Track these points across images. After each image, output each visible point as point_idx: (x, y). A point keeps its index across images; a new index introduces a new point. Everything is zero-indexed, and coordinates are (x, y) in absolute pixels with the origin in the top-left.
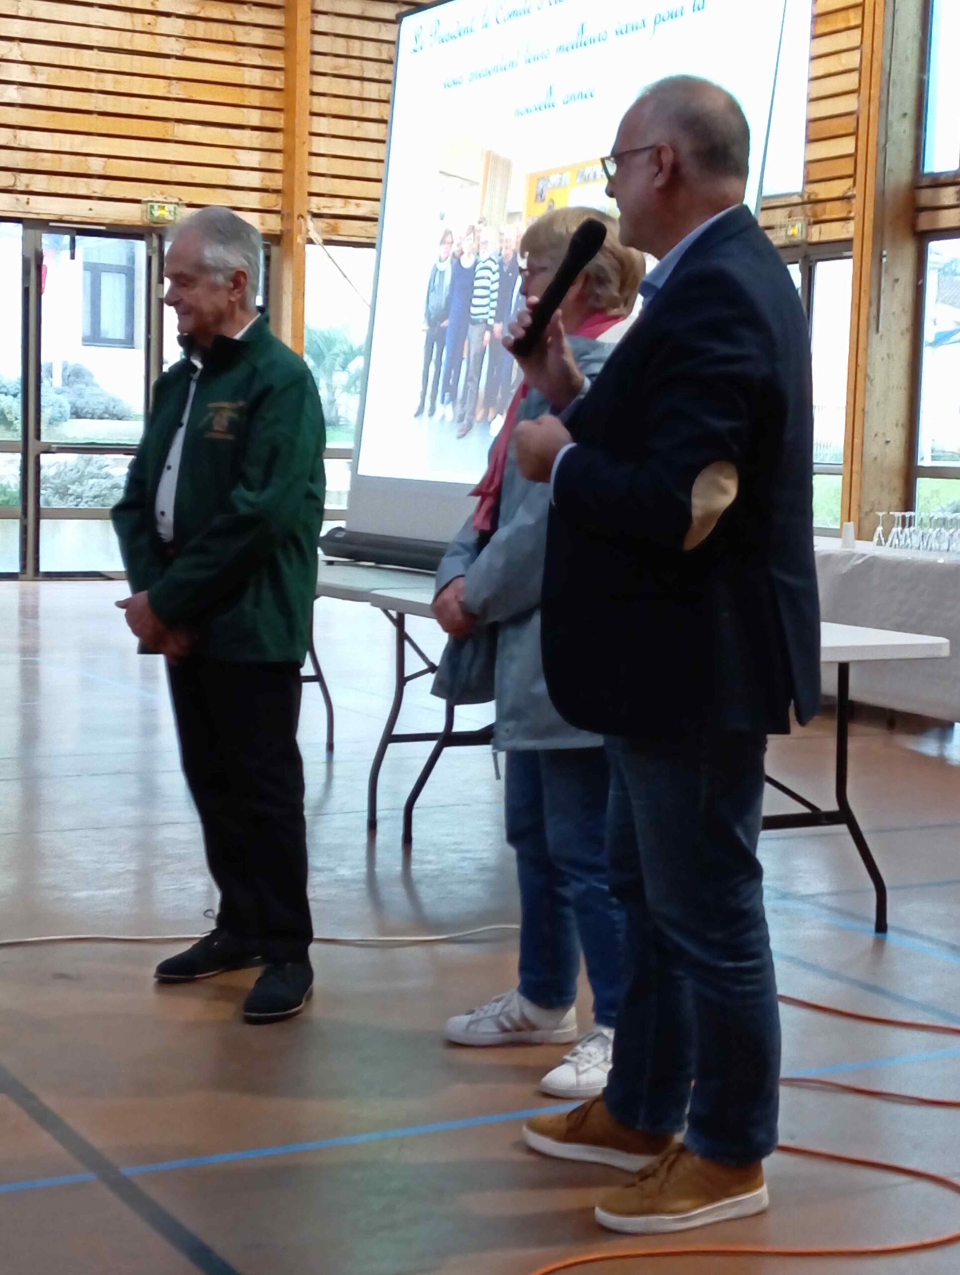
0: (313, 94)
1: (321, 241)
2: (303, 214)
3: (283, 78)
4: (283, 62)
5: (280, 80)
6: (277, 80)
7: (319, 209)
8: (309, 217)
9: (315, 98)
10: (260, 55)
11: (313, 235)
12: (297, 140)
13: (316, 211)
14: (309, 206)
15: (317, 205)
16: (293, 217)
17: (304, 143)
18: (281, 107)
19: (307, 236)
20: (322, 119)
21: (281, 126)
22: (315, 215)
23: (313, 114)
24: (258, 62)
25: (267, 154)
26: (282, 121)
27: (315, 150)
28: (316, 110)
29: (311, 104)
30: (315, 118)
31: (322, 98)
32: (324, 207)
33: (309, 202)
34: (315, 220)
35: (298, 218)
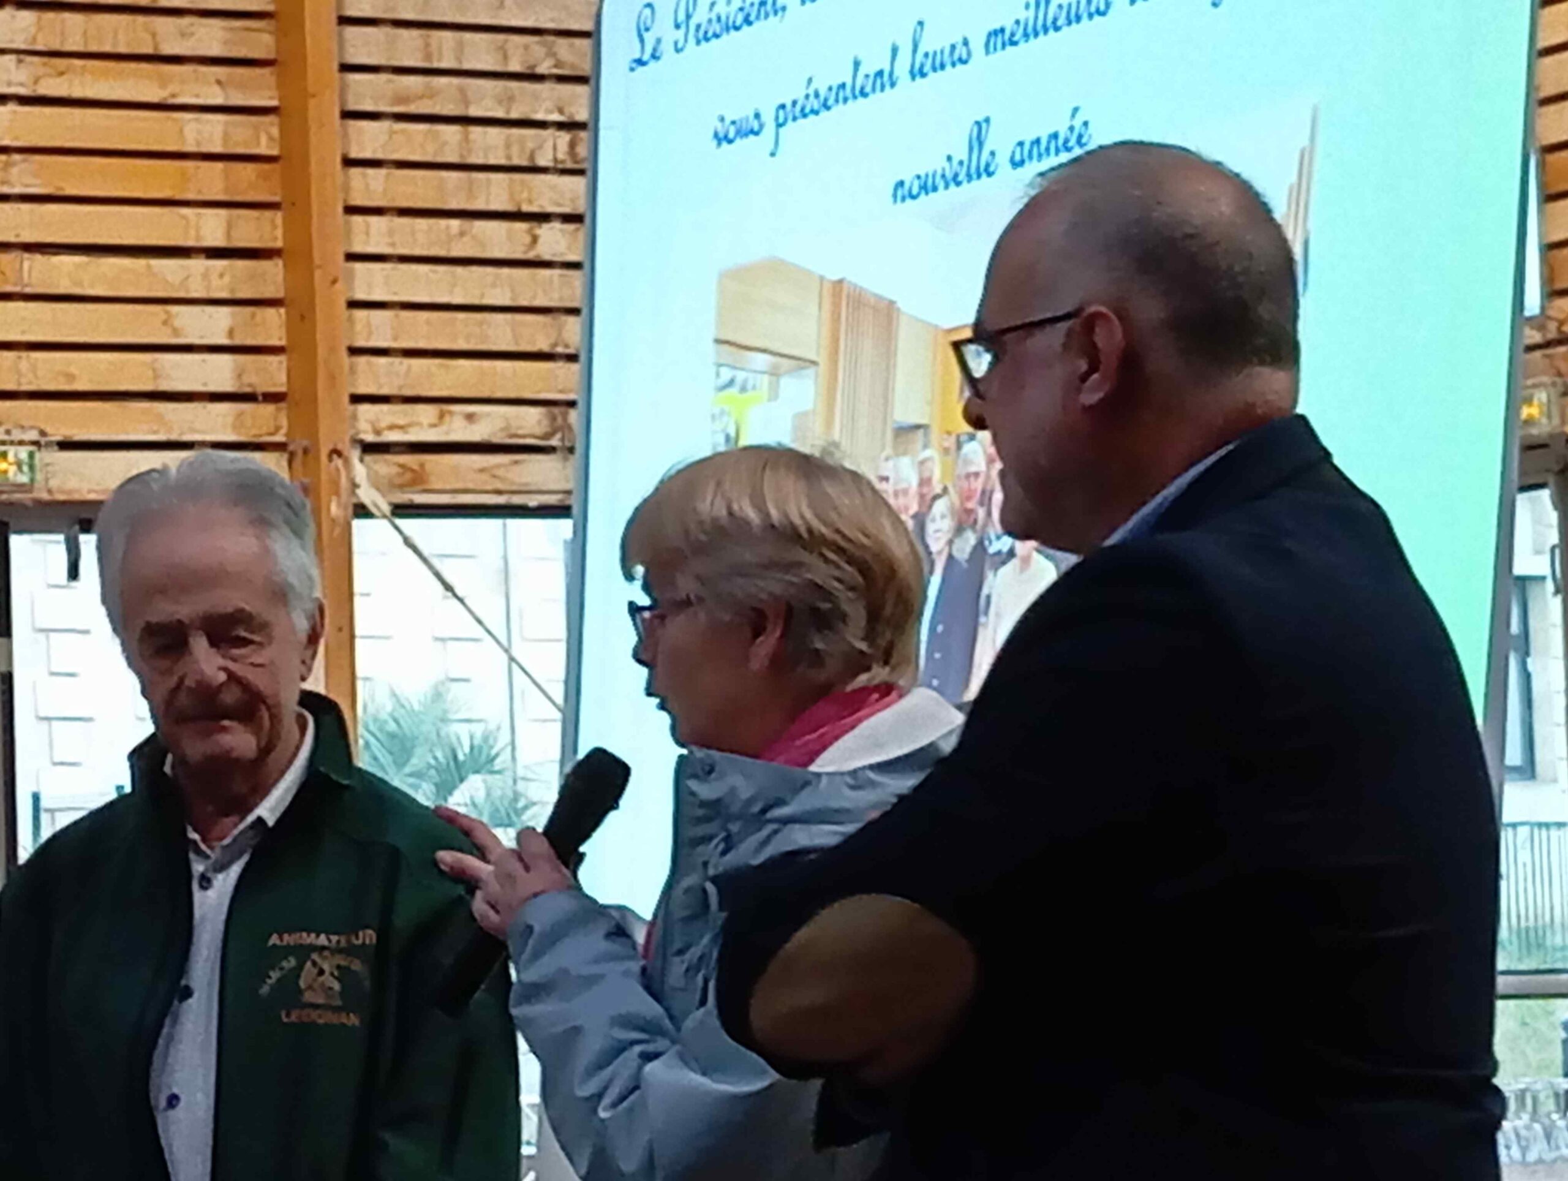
0: (349, 162)
1: (386, 509)
2: (340, 447)
3: (275, 132)
4: (275, 93)
5: (271, 138)
6: (264, 140)
7: (378, 432)
8: (355, 454)
9: (355, 172)
10: (219, 82)
11: (367, 495)
12: (318, 274)
13: (370, 438)
14: (354, 427)
15: (373, 424)
16: (317, 459)
17: (334, 281)
18: (277, 199)
19: (354, 500)
20: (374, 220)
21: (279, 244)
22: (369, 448)
23: (351, 210)
24: (217, 98)
25: (248, 310)
26: (279, 232)
27: (361, 295)
28: (358, 201)
29: (346, 188)
30: (358, 220)
31: (371, 172)
32: (392, 427)
33: (354, 417)
34: (368, 458)
35: (330, 459)
